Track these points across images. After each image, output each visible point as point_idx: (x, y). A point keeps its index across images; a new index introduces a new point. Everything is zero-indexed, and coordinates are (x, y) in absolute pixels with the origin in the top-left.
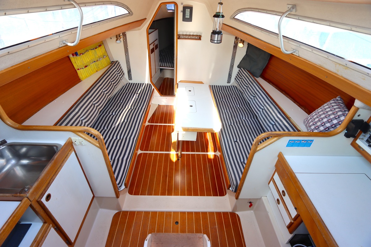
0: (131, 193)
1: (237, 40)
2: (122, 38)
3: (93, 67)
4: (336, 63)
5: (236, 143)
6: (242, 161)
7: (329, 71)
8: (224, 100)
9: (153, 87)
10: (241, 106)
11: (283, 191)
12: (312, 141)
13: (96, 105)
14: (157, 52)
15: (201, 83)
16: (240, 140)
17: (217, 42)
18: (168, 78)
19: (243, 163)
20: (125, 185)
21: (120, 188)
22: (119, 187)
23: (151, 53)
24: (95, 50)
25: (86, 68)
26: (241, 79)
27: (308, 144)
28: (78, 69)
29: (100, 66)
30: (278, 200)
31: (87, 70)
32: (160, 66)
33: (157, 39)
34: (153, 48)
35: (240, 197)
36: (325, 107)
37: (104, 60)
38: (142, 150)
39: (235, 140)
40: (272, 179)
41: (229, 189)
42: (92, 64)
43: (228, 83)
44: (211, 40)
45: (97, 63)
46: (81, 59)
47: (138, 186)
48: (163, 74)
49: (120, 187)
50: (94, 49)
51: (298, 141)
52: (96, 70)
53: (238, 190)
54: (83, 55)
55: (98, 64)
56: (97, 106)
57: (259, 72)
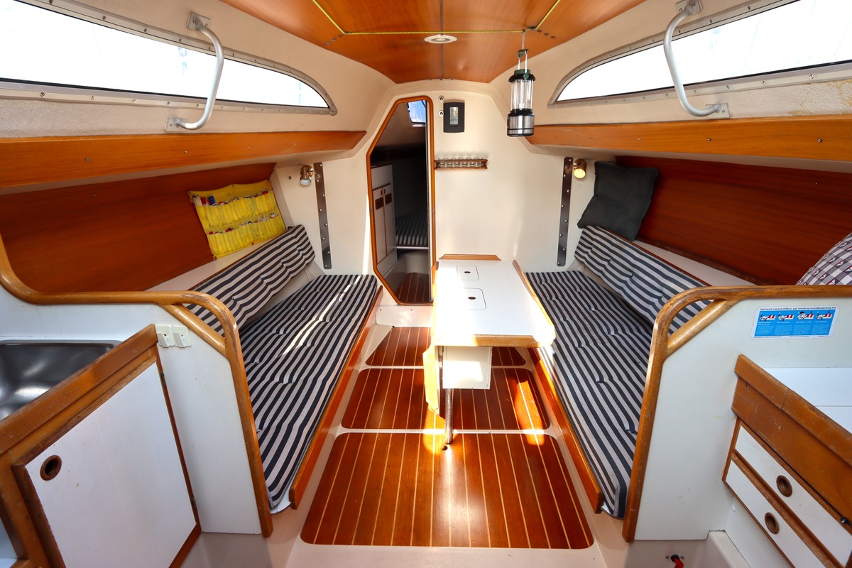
0: (308, 537)
1: (569, 168)
2: (314, 176)
3: (246, 234)
4: (840, 83)
5: (602, 385)
6: (627, 427)
7: (823, 116)
8: (554, 298)
9: (380, 283)
10: (600, 308)
11: (782, 481)
12: (830, 312)
13: (240, 303)
14: (388, 208)
15: (494, 258)
16: (611, 378)
17: (523, 131)
18: (415, 274)
19: (630, 432)
20: (291, 498)
21: (275, 503)
22: (271, 500)
23: (377, 208)
24: (254, 198)
25: (229, 233)
26: (591, 248)
27: (819, 324)
28: (211, 233)
29: (261, 233)
30: (769, 518)
31: (230, 238)
32: (398, 245)
33: (389, 184)
34: (381, 199)
35: (640, 534)
36: (836, 254)
37: (272, 222)
38: (346, 424)
39: (598, 379)
40: (734, 455)
41: (598, 510)
42: (244, 227)
43: (559, 265)
44: (509, 129)
45: (256, 226)
46: (220, 212)
47: (330, 520)
48: (405, 265)
49: (275, 498)
50: (250, 197)
51: (788, 313)
52: (252, 240)
53: (628, 508)
54: (227, 205)
55: (257, 228)
56: (242, 306)
57: (633, 228)
